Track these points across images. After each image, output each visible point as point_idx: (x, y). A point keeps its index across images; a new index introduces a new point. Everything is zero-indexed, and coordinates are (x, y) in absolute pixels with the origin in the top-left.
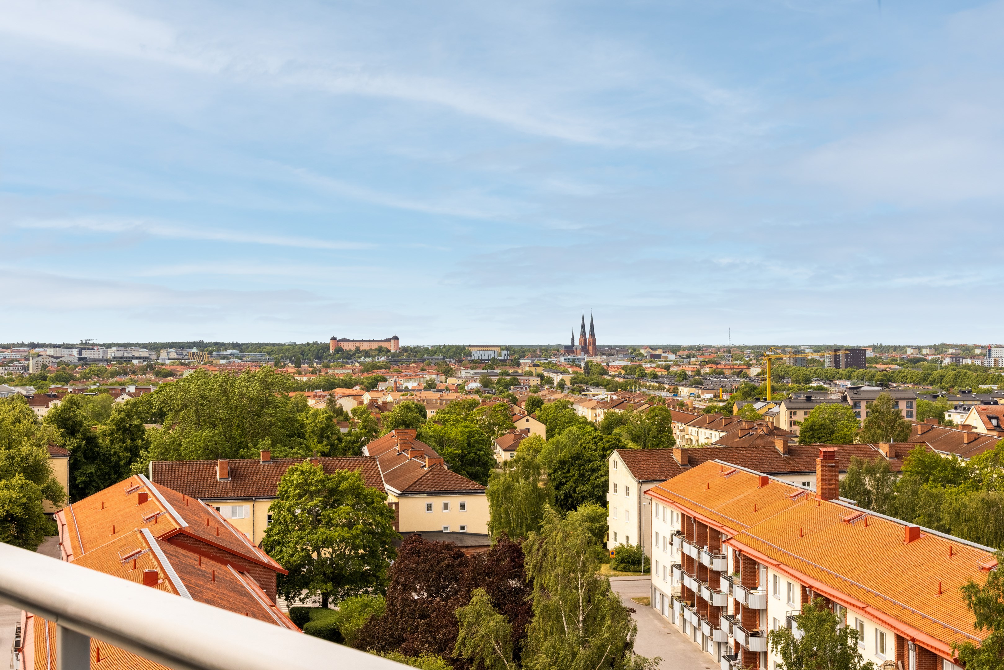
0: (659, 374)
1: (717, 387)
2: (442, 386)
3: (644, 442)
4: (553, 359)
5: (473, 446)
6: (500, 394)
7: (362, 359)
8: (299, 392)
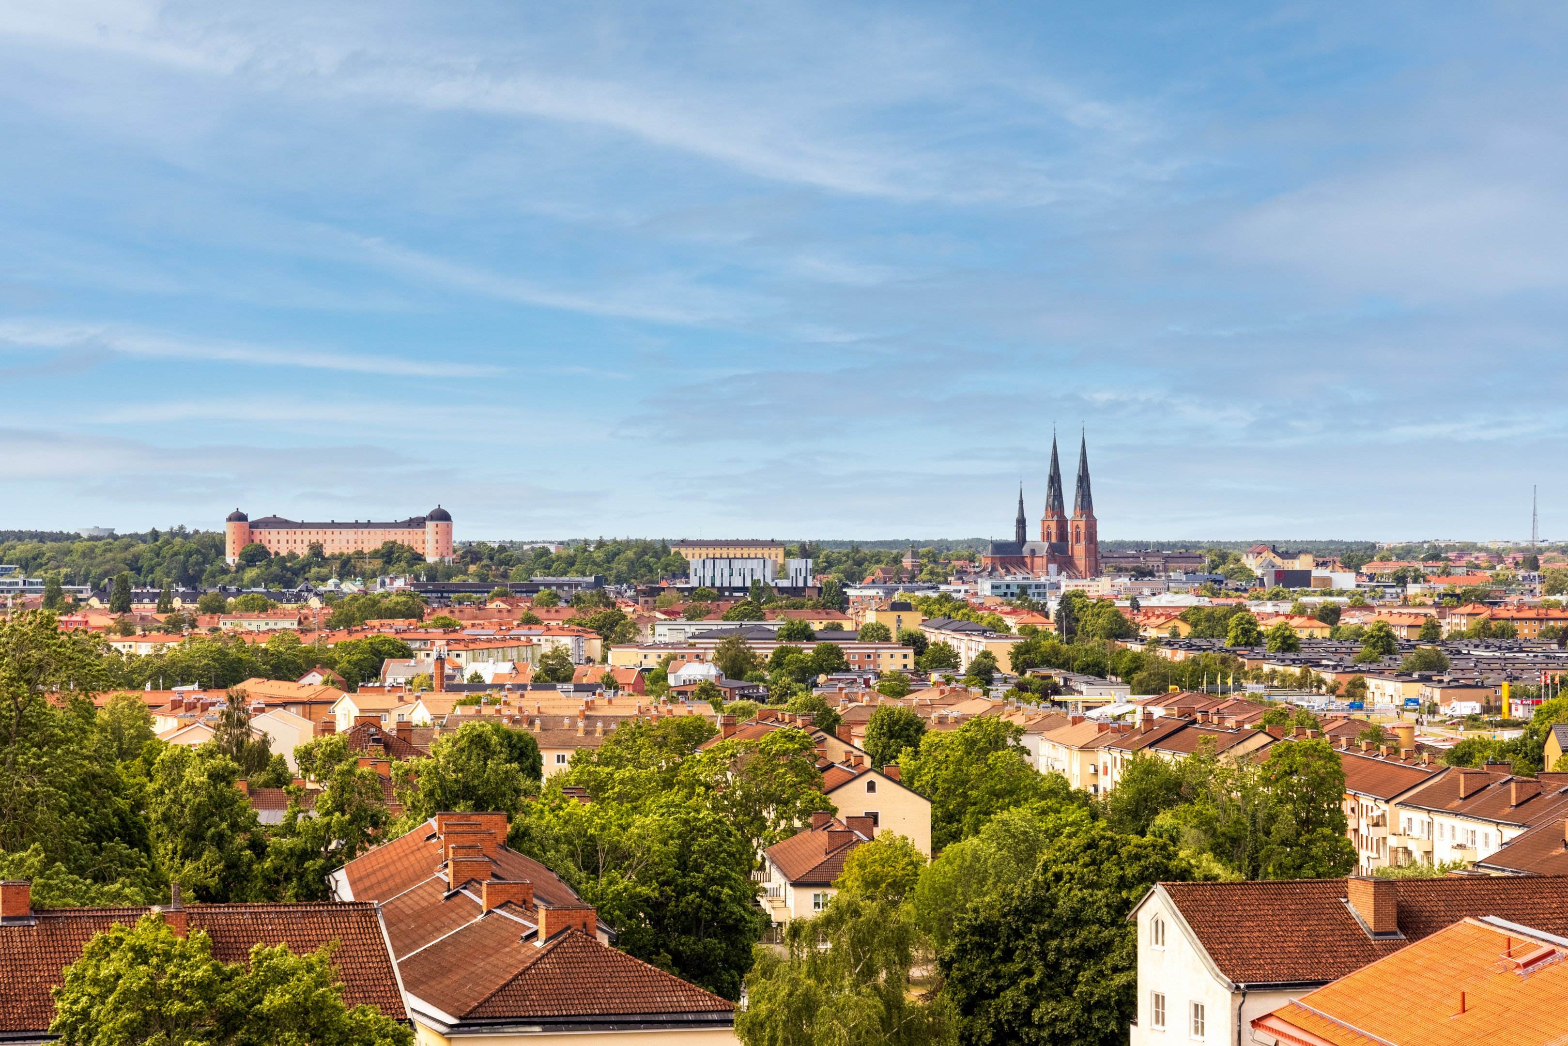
0: (1303, 635)
1: (1491, 678)
2: (590, 674)
3: (1253, 859)
4: (955, 588)
5: (698, 868)
6: (782, 698)
7: (331, 585)
8: (122, 693)
